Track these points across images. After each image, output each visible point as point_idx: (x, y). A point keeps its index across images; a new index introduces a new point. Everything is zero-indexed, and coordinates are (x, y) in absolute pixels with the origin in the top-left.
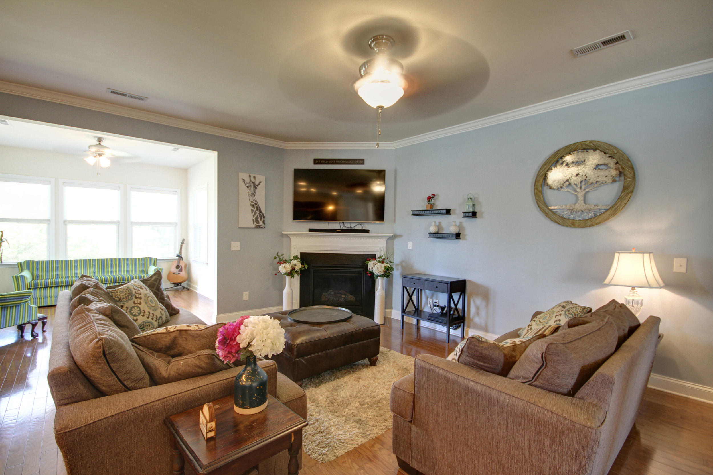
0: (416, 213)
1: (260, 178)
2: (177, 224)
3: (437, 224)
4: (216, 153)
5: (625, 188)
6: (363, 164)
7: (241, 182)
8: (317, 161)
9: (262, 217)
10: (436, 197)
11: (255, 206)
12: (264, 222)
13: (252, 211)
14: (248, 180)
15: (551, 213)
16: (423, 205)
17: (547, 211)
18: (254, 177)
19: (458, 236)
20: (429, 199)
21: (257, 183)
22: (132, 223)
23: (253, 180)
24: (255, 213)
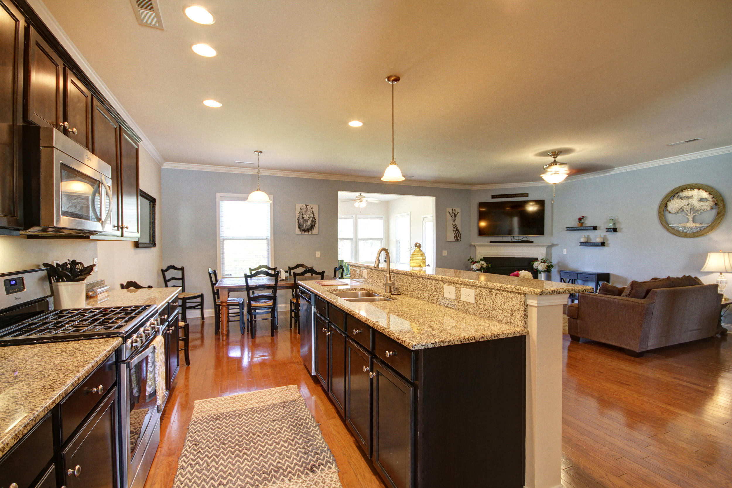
0: (570, 229)
1: (458, 210)
2: (382, 239)
3: (586, 236)
4: (435, 198)
5: (718, 213)
6: (528, 196)
7: (448, 213)
8: (493, 197)
9: (459, 234)
10: (585, 218)
11: (456, 228)
12: (460, 237)
13: (454, 230)
14: (451, 212)
15: (670, 228)
16: (576, 224)
17: (668, 227)
18: (455, 210)
19: (603, 244)
20: (580, 219)
21: (456, 214)
22: (359, 239)
23: (454, 212)
24: (455, 232)
